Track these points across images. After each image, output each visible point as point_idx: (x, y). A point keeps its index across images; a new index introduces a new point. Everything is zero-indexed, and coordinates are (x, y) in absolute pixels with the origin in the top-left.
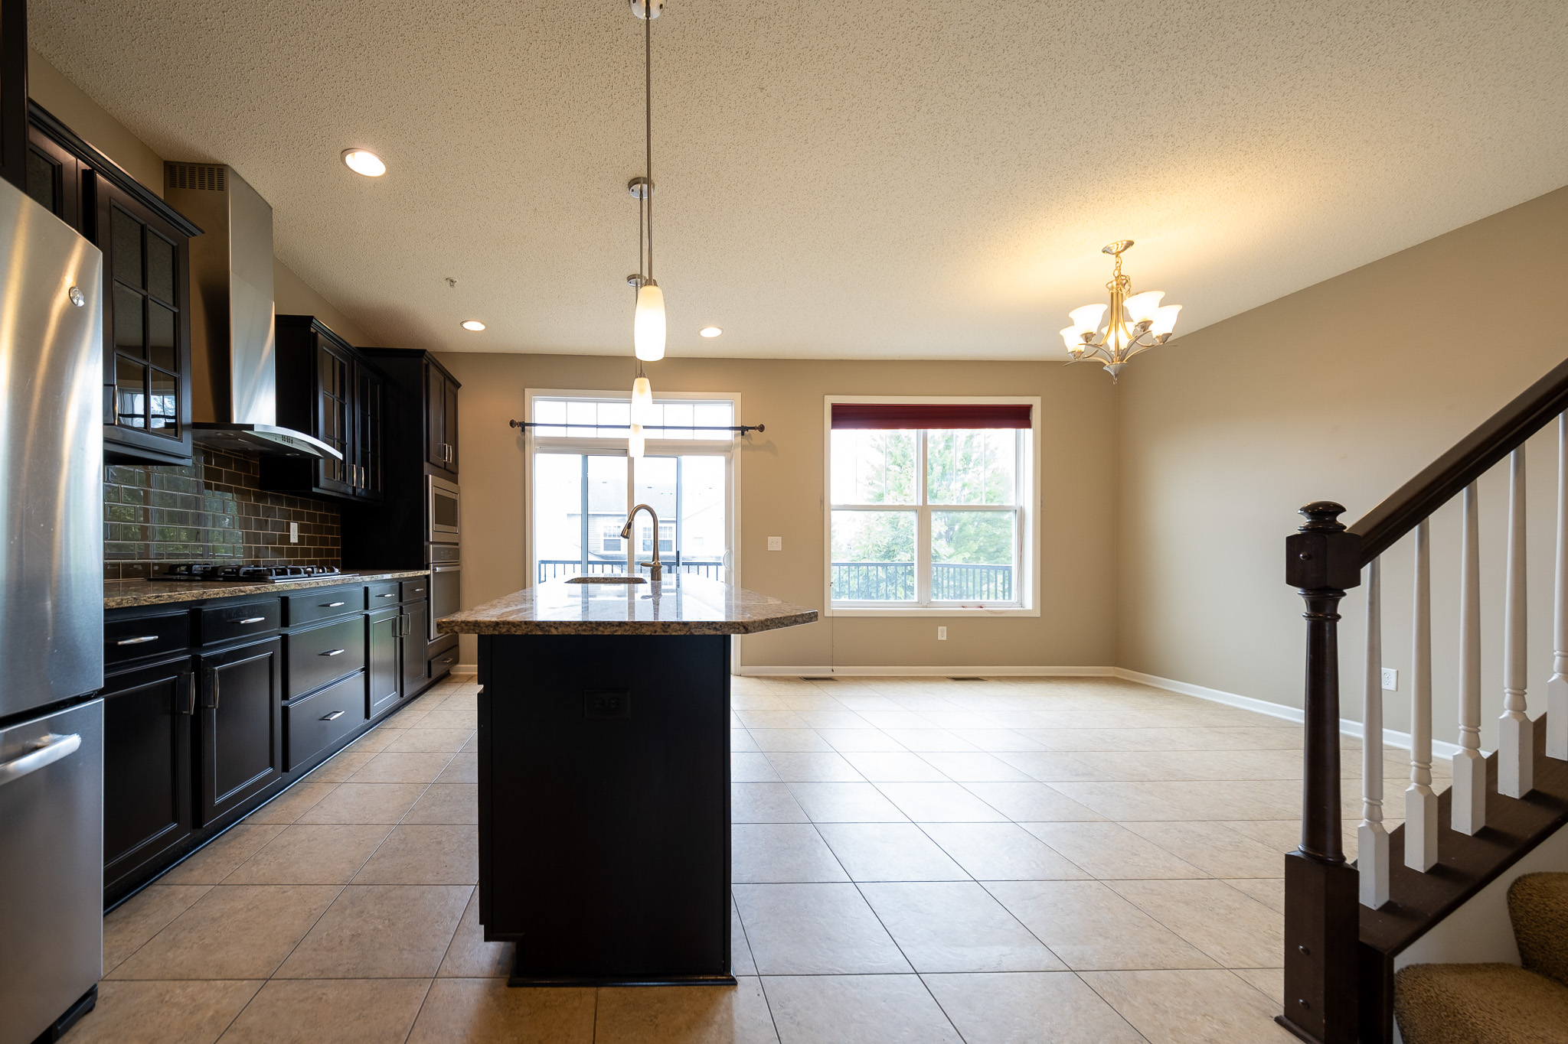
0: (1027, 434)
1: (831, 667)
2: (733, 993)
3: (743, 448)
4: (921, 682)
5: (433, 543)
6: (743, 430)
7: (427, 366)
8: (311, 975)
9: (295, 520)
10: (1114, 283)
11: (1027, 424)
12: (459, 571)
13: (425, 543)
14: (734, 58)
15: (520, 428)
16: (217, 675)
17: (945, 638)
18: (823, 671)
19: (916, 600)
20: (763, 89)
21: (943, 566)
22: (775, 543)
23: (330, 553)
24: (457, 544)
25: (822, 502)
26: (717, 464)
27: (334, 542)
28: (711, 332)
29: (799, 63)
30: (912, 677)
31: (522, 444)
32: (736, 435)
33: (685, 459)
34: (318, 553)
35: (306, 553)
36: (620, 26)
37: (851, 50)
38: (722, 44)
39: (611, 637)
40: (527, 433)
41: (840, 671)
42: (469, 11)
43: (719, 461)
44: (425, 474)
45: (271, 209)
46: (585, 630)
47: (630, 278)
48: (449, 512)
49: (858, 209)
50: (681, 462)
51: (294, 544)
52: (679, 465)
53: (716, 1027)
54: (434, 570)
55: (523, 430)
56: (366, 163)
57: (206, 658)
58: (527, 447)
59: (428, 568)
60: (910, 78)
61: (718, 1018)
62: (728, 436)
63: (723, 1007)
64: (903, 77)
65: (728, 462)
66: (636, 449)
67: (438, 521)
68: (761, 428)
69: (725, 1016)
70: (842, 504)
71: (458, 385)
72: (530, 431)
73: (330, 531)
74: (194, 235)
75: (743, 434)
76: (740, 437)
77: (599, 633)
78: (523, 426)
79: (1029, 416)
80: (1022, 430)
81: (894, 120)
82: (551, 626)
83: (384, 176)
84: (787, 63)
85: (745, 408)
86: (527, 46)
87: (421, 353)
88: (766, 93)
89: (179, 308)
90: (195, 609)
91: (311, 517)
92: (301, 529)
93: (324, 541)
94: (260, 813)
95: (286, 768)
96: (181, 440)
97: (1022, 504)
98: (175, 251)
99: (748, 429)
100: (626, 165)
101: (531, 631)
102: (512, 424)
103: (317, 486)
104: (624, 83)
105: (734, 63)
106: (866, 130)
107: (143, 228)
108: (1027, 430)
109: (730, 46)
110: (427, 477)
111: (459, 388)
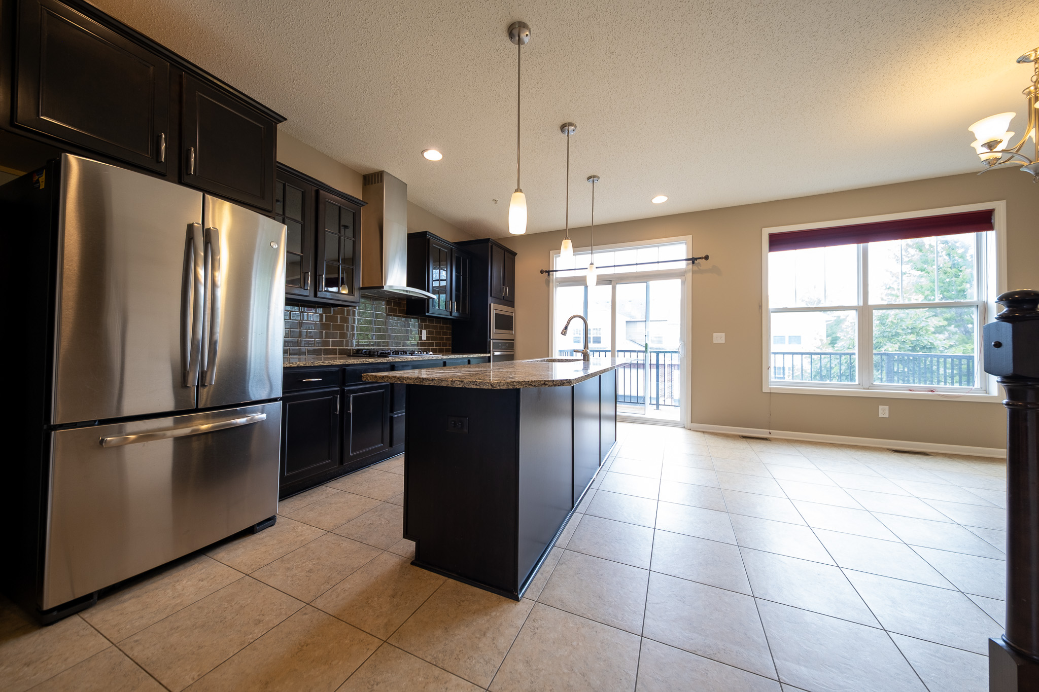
0: (990, 236)
1: (768, 431)
2: (514, 605)
3: (694, 272)
4: (854, 450)
5: (493, 339)
6: (693, 260)
7: (492, 246)
8: (344, 535)
9: (425, 329)
10: (1032, 88)
11: (990, 227)
12: (513, 355)
13: (488, 340)
14: (585, 43)
15: (547, 274)
16: (351, 398)
17: (887, 415)
18: (763, 433)
19: (857, 382)
20: (612, 53)
21: (939, 357)
22: (719, 338)
23: (445, 345)
24: (513, 340)
25: (761, 307)
26: (676, 285)
27: (447, 339)
28: (660, 199)
29: (629, 30)
30: (849, 445)
31: (548, 283)
32: (688, 265)
33: (652, 283)
34: (437, 345)
35: (431, 344)
36: (514, 52)
37: (660, 9)
38: (574, 39)
39: (429, 386)
40: (551, 276)
41: (776, 434)
42: (442, 74)
43: (677, 283)
44: (489, 303)
45: (407, 185)
46: (417, 382)
47: (589, 178)
48: (506, 323)
49: (727, 99)
50: (649, 285)
51: (424, 340)
52: (648, 288)
53: (488, 617)
54: (493, 354)
55: (549, 275)
56: (433, 155)
57: (347, 390)
58: (551, 284)
59: (490, 352)
60: (717, 7)
61: (494, 614)
62: (683, 265)
63: (502, 609)
64: (711, 9)
65: (683, 283)
66: (591, 281)
67: (496, 328)
68: (707, 258)
69: (498, 614)
70: (782, 307)
71: (515, 254)
72: (553, 275)
73: (445, 334)
74: (363, 205)
75: (693, 263)
76: (691, 265)
77: (424, 384)
78: (548, 272)
79: (991, 219)
80: (984, 233)
81: (721, 37)
82: (404, 379)
83: (443, 158)
84: (621, 33)
85: (694, 246)
86: (475, 79)
87: (487, 241)
88: (616, 54)
89: (355, 239)
90: (343, 369)
91: (434, 327)
92: (428, 333)
93: (441, 339)
94: (378, 464)
95: (391, 445)
96: (354, 296)
97: (984, 299)
98: (354, 214)
99: (696, 259)
100: (553, 119)
101: (396, 381)
102: (542, 272)
103: (428, 312)
104: (530, 79)
105: (586, 46)
106: (702, 50)
107: (340, 207)
108: (989, 233)
109: (579, 38)
110: (490, 305)
111: (515, 256)
